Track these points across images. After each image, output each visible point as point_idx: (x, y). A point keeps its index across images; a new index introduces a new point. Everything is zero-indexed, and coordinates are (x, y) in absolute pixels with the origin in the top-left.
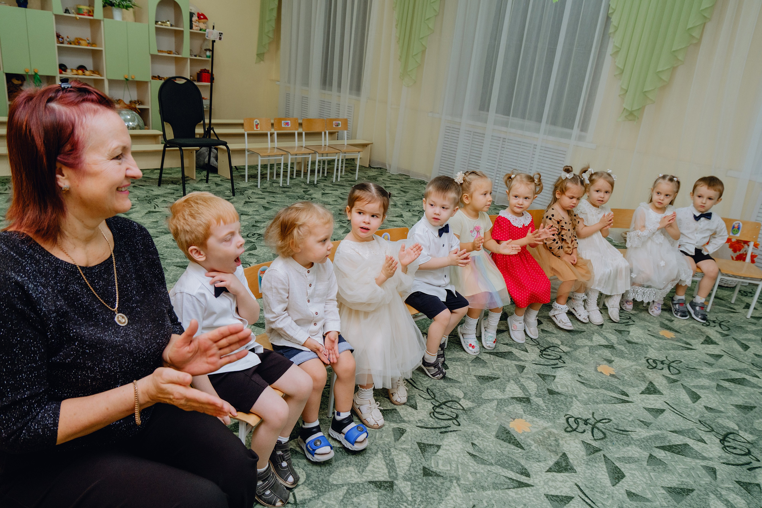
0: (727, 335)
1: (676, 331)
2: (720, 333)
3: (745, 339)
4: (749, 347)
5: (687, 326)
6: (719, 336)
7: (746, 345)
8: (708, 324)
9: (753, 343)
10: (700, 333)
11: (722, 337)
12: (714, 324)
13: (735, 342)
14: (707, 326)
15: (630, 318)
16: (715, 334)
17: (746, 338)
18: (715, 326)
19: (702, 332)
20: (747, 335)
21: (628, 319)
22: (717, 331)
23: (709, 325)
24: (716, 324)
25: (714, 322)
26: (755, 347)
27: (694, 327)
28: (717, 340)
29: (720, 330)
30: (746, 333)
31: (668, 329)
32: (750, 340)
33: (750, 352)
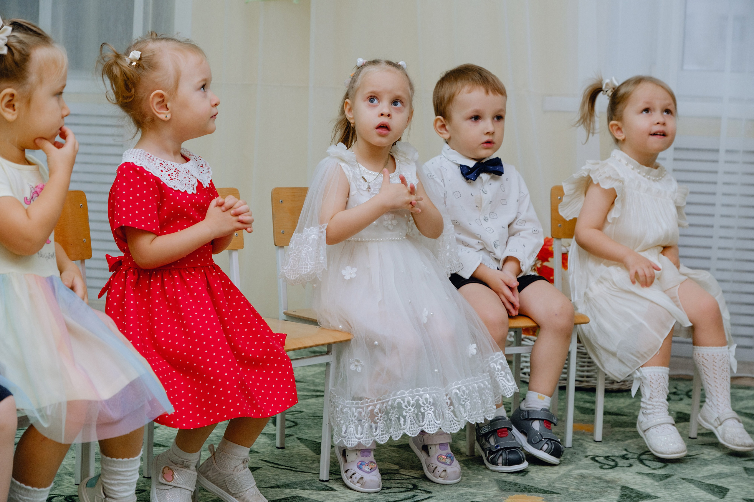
0: (667, 476)
1: (545, 492)
2: (648, 475)
3: (711, 476)
4: (727, 490)
5: (567, 475)
6: (649, 481)
7: (717, 487)
8: (613, 463)
9: (730, 479)
10: (605, 485)
11: (657, 481)
12: (627, 462)
13: (692, 486)
14: (613, 467)
15: (415, 487)
16: (639, 478)
17: (711, 473)
18: (631, 466)
19: (607, 482)
20: (709, 467)
21: (411, 490)
22: (640, 473)
23: (616, 466)
24: (631, 461)
25: (624, 457)
26: (738, 487)
27: (583, 477)
28: (649, 491)
29: (646, 470)
30: (706, 465)
31: (522, 491)
32: (720, 475)
33: (734, 497)
